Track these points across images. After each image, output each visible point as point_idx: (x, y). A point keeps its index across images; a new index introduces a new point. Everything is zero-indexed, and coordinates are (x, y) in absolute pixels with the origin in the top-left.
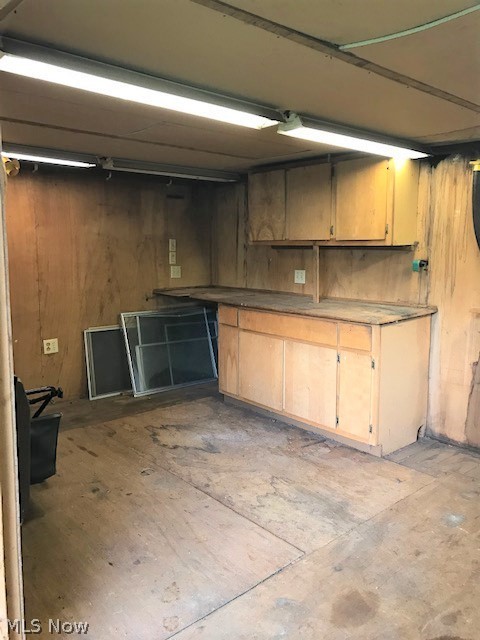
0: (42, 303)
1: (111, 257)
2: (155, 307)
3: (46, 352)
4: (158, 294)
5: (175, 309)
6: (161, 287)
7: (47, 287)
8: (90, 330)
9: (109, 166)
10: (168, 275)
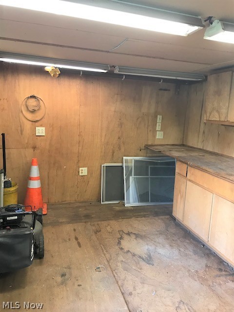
0: (80, 148)
1: (121, 125)
2: (145, 155)
3: (80, 174)
4: (147, 147)
5: (156, 157)
6: (150, 143)
7: (84, 139)
8: (105, 165)
9: (116, 71)
10: (154, 136)
